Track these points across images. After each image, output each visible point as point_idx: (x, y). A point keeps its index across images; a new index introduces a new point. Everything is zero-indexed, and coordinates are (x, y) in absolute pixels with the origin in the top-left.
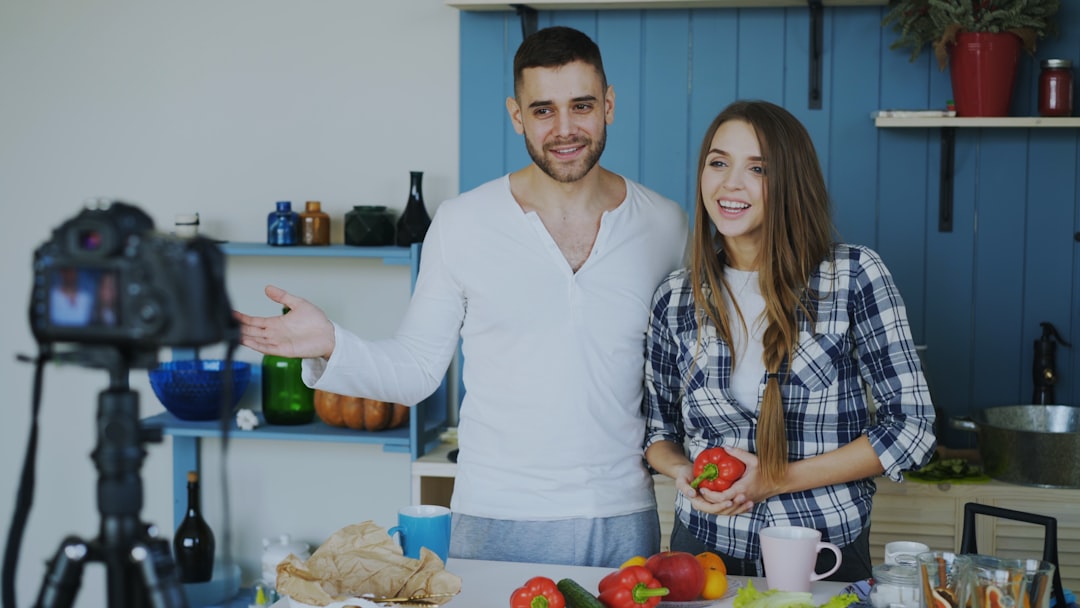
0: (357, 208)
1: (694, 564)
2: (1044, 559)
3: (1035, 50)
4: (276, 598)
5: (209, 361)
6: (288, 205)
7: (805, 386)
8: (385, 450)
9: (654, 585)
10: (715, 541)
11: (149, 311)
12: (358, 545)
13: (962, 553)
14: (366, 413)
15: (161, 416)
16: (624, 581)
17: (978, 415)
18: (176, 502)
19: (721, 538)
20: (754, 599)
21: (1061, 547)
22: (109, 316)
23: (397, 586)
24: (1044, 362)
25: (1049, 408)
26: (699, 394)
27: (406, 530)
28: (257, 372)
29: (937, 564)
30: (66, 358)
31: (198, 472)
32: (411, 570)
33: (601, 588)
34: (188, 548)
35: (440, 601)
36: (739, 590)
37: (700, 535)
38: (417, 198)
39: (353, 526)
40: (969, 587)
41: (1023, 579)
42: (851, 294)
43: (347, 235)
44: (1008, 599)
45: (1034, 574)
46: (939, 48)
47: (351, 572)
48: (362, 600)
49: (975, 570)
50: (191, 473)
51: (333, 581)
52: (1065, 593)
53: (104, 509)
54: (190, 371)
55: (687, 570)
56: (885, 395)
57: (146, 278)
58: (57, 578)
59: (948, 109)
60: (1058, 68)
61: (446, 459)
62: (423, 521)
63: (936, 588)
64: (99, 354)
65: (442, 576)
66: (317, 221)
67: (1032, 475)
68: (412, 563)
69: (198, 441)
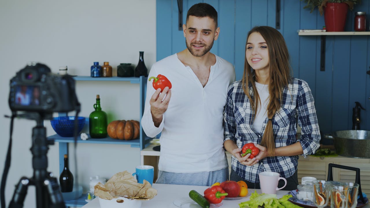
0: (121, 64)
1: (236, 185)
2: (356, 182)
3: (353, 9)
4: (95, 197)
5: (71, 117)
6: (98, 63)
7: (278, 126)
8: (131, 147)
9: (223, 192)
10: (245, 177)
11: (49, 100)
12: (122, 179)
13: (328, 180)
14: (125, 134)
15: (55, 136)
16: (213, 191)
17: (334, 134)
18: (60, 165)
19: (247, 176)
20: (257, 197)
21: (361, 178)
22: (37, 102)
23: (135, 193)
24: (356, 115)
25: (358, 131)
26: (242, 126)
27: (138, 174)
28: (87, 120)
29: (319, 184)
30: (21, 116)
31: (68, 155)
32: (140, 188)
33: (205, 193)
34: (65, 180)
35: (150, 198)
36: (252, 193)
37: (239, 174)
38: (142, 60)
39: (120, 173)
40: (330, 192)
41: (348, 189)
42: (298, 97)
43: (118, 73)
44: (343, 196)
45: (352, 187)
46: (320, 8)
47: (119, 188)
48: (123, 197)
49: (332, 186)
50: (65, 155)
51: (114, 191)
52: (363, 194)
53: (35, 167)
54: (64, 120)
55: (234, 187)
56: (306, 131)
57: (48, 89)
58: (19, 191)
59: (323, 29)
60: (361, 15)
61: (152, 150)
62: (144, 171)
63: (319, 192)
64: (32, 115)
65: (151, 189)
66: (108, 68)
67: (352, 154)
68: (140, 185)
69: (68, 144)
